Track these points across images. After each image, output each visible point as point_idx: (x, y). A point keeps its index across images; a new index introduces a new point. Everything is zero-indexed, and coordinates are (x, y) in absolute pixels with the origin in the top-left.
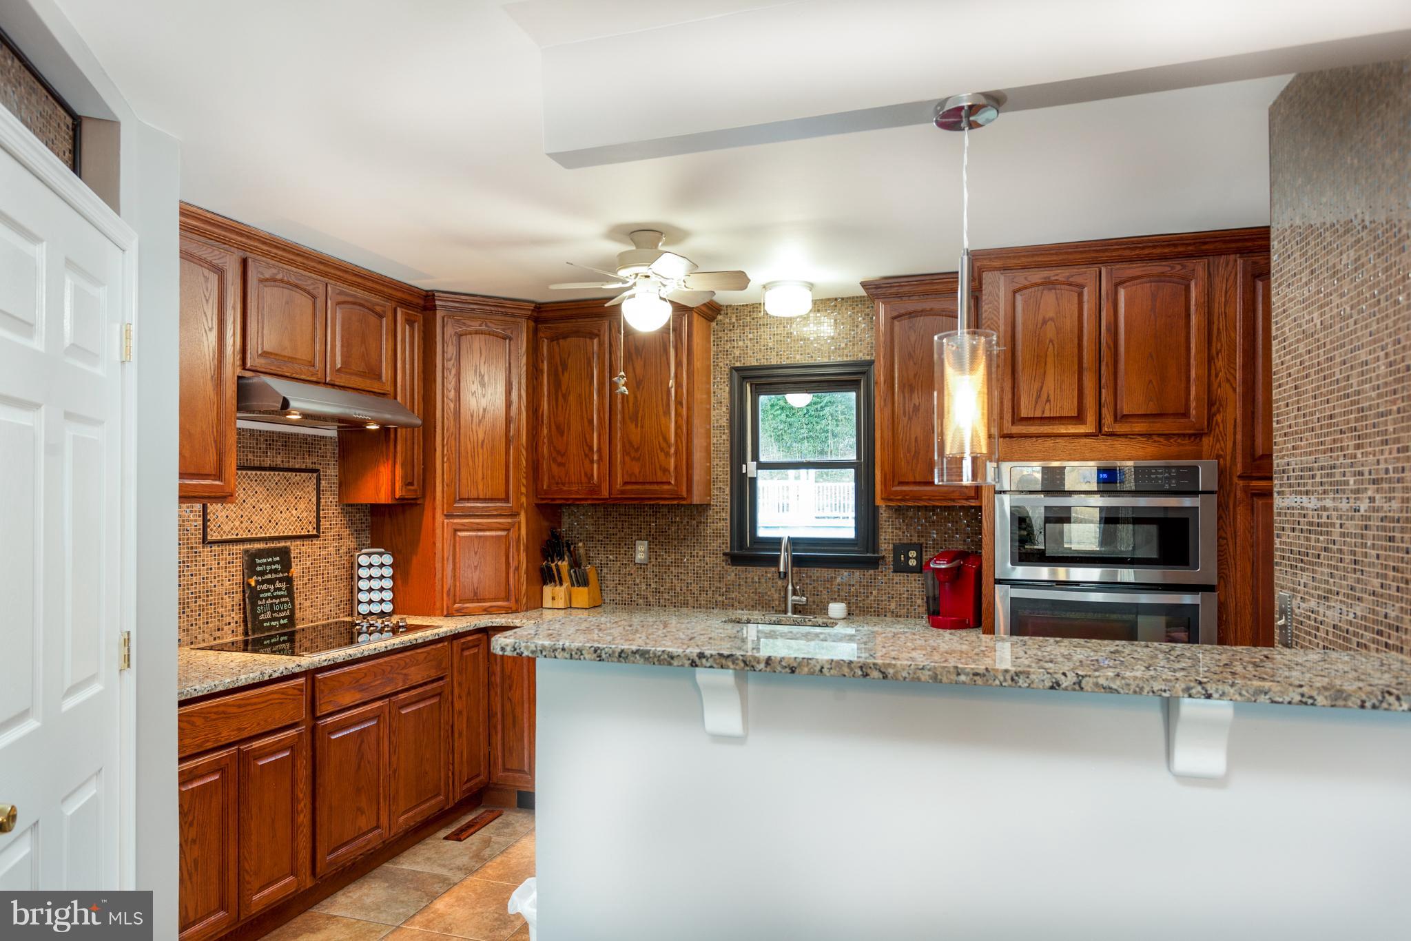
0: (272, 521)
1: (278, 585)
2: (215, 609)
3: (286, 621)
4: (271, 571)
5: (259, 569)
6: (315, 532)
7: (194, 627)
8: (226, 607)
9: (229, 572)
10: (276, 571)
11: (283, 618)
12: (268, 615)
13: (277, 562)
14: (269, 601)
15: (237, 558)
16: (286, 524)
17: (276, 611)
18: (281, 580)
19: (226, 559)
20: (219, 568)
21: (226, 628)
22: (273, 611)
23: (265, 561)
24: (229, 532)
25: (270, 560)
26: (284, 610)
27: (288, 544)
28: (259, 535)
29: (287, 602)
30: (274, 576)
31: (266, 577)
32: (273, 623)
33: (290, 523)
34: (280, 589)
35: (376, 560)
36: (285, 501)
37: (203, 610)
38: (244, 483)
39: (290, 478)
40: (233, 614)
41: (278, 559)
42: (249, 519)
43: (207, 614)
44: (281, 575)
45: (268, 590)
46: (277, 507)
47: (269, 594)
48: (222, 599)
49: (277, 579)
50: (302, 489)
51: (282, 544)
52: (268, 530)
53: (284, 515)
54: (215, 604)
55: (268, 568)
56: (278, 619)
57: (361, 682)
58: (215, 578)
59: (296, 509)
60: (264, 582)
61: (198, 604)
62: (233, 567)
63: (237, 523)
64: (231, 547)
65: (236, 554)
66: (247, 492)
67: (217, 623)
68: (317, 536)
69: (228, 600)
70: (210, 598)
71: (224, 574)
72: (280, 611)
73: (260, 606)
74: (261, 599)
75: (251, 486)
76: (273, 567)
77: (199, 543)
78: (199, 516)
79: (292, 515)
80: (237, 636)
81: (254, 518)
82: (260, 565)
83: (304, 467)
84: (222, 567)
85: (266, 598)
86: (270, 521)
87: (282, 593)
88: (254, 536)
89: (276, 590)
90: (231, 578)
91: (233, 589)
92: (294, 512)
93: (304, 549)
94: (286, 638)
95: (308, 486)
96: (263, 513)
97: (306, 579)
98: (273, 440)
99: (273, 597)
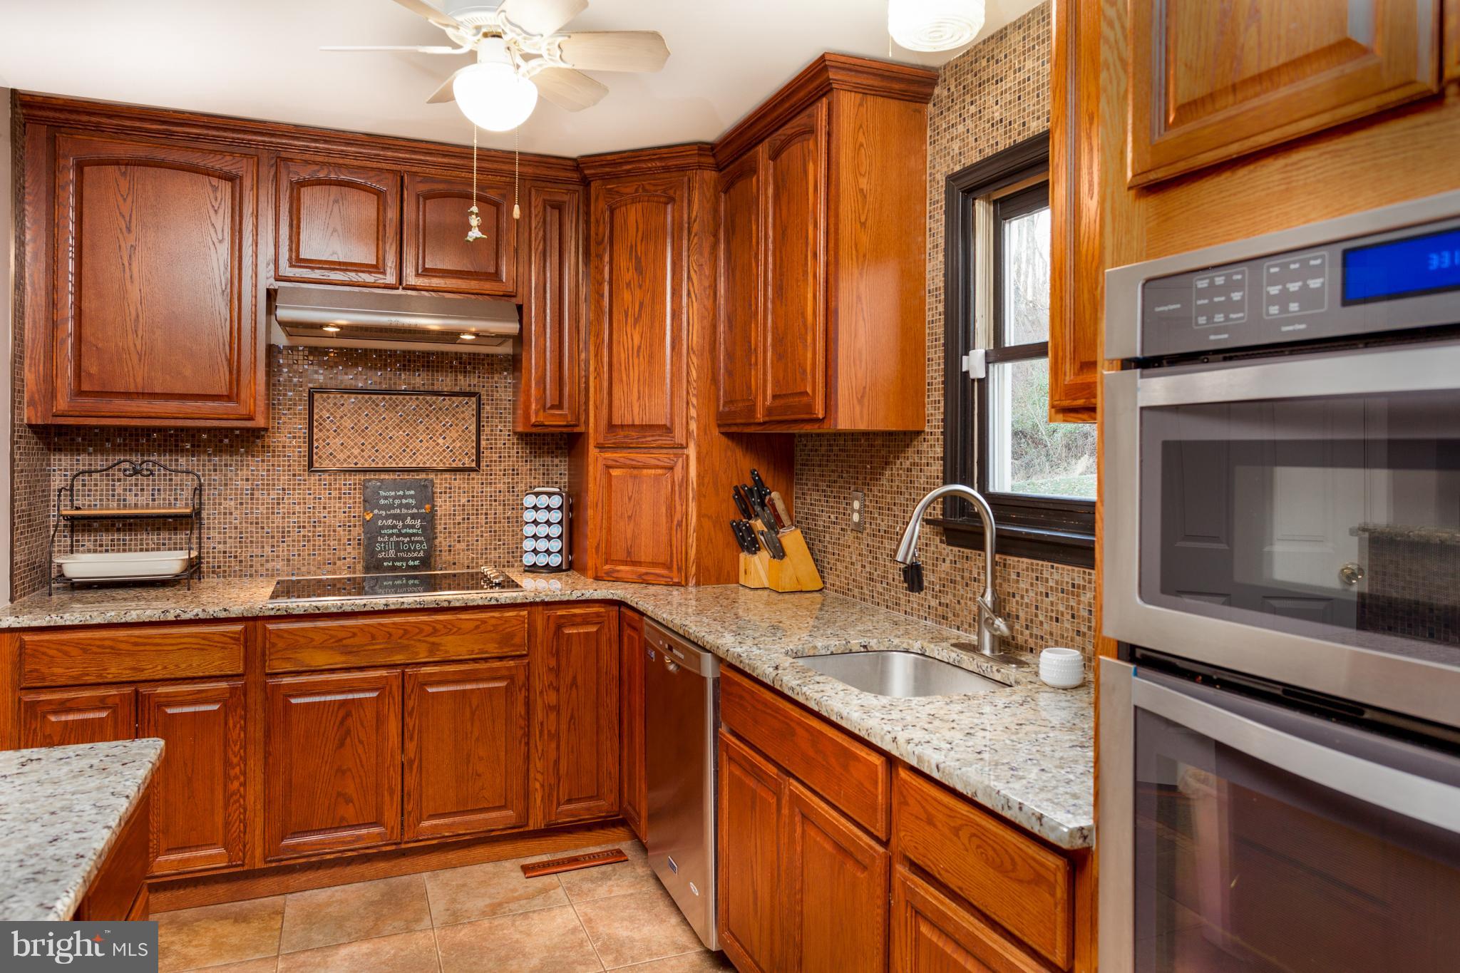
0: (408, 450)
1: (409, 521)
2: (324, 541)
3: (417, 563)
4: (400, 506)
5: (382, 502)
6: (474, 465)
7: (296, 557)
8: (340, 540)
9: (345, 503)
10: (408, 506)
11: (414, 559)
12: (392, 553)
13: (411, 497)
14: (395, 539)
15: (355, 489)
16: (428, 454)
17: (403, 551)
18: (413, 517)
19: (340, 489)
20: (330, 498)
21: (338, 563)
22: (398, 550)
23: (393, 493)
24: (345, 460)
25: (401, 493)
26: (415, 551)
27: (432, 476)
28: (387, 465)
29: (421, 542)
30: (404, 511)
31: (392, 512)
32: (398, 564)
33: (434, 454)
34: (413, 527)
35: (543, 501)
36: (427, 428)
37: (309, 541)
38: (367, 408)
39: (434, 402)
40: (349, 549)
41: (412, 492)
42: (373, 447)
43: (314, 545)
44: (415, 511)
45: (394, 527)
46: (414, 434)
47: (395, 531)
48: (334, 531)
49: (407, 515)
50: (454, 415)
51: (423, 476)
52: (401, 460)
53: (425, 444)
54: (324, 536)
55: (397, 502)
56: (407, 560)
57: (344, 642)
58: (325, 508)
59: (444, 438)
60: (387, 517)
61: (302, 534)
62: (350, 498)
63: (356, 451)
64: (347, 477)
65: (355, 484)
66: (370, 418)
67: (327, 557)
68: (476, 470)
69: (342, 533)
70: (318, 529)
71: (337, 505)
72: (409, 550)
73: (381, 542)
74: (383, 536)
75: (377, 412)
76: (404, 501)
77: (304, 470)
78: (304, 442)
79: (438, 444)
80: (354, 573)
81: (381, 446)
82: (386, 498)
83: (457, 389)
84: (335, 498)
85: (391, 535)
86: (404, 451)
87: (415, 531)
88: (380, 465)
89: (405, 526)
90: (347, 510)
91: (349, 521)
92: (441, 441)
93: (456, 483)
94: (417, 582)
95: (463, 412)
96: (394, 441)
97: (459, 519)
98: (409, 361)
99: (398, 536)
